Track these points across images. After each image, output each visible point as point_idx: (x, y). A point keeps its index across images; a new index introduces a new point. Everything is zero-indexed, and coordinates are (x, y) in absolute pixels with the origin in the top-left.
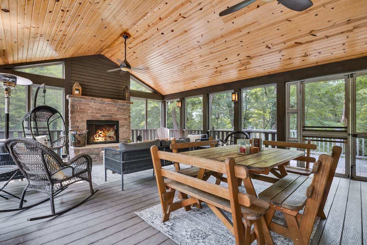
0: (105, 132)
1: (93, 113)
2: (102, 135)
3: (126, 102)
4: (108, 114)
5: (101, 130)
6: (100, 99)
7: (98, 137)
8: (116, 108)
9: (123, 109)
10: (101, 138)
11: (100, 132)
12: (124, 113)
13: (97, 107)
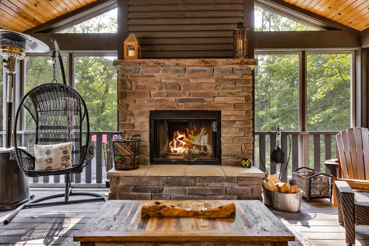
0: (190, 136)
1: (160, 94)
2: (184, 143)
3: (236, 61)
4: (195, 94)
5: (182, 132)
6: (174, 61)
7: (177, 147)
8: (214, 81)
9: (232, 80)
10: (181, 148)
11: (180, 136)
12: (233, 91)
13: (168, 81)
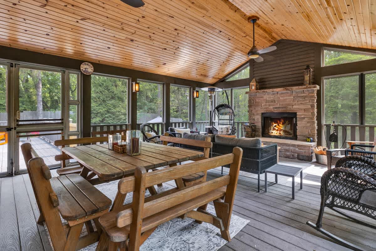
0: (280, 125)
1: (266, 105)
2: (277, 129)
4: (282, 105)
5: (275, 123)
6: (271, 90)
7: (273, 130)
8: (293, 98)
9: (303, 96)
10: (275, 131)
11: (275, 125)
12: (303, 102)
13: (270, 99)
